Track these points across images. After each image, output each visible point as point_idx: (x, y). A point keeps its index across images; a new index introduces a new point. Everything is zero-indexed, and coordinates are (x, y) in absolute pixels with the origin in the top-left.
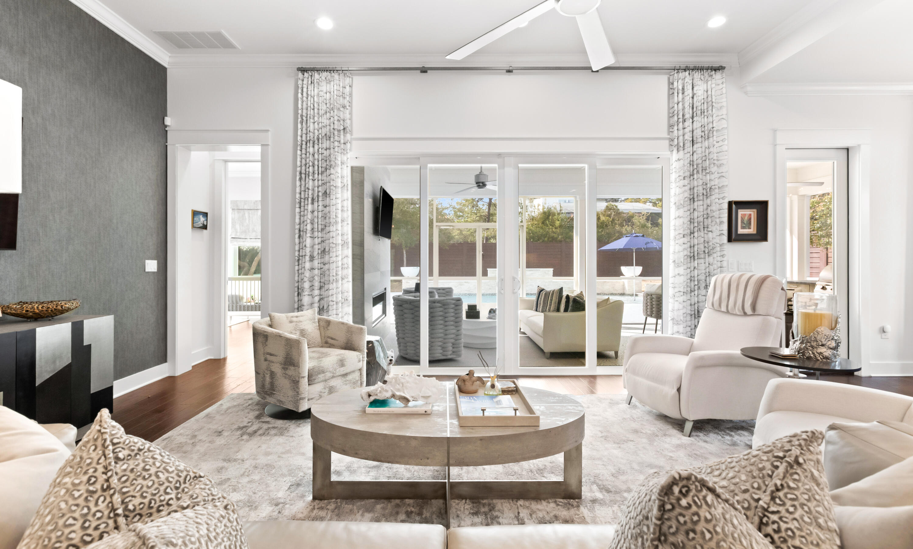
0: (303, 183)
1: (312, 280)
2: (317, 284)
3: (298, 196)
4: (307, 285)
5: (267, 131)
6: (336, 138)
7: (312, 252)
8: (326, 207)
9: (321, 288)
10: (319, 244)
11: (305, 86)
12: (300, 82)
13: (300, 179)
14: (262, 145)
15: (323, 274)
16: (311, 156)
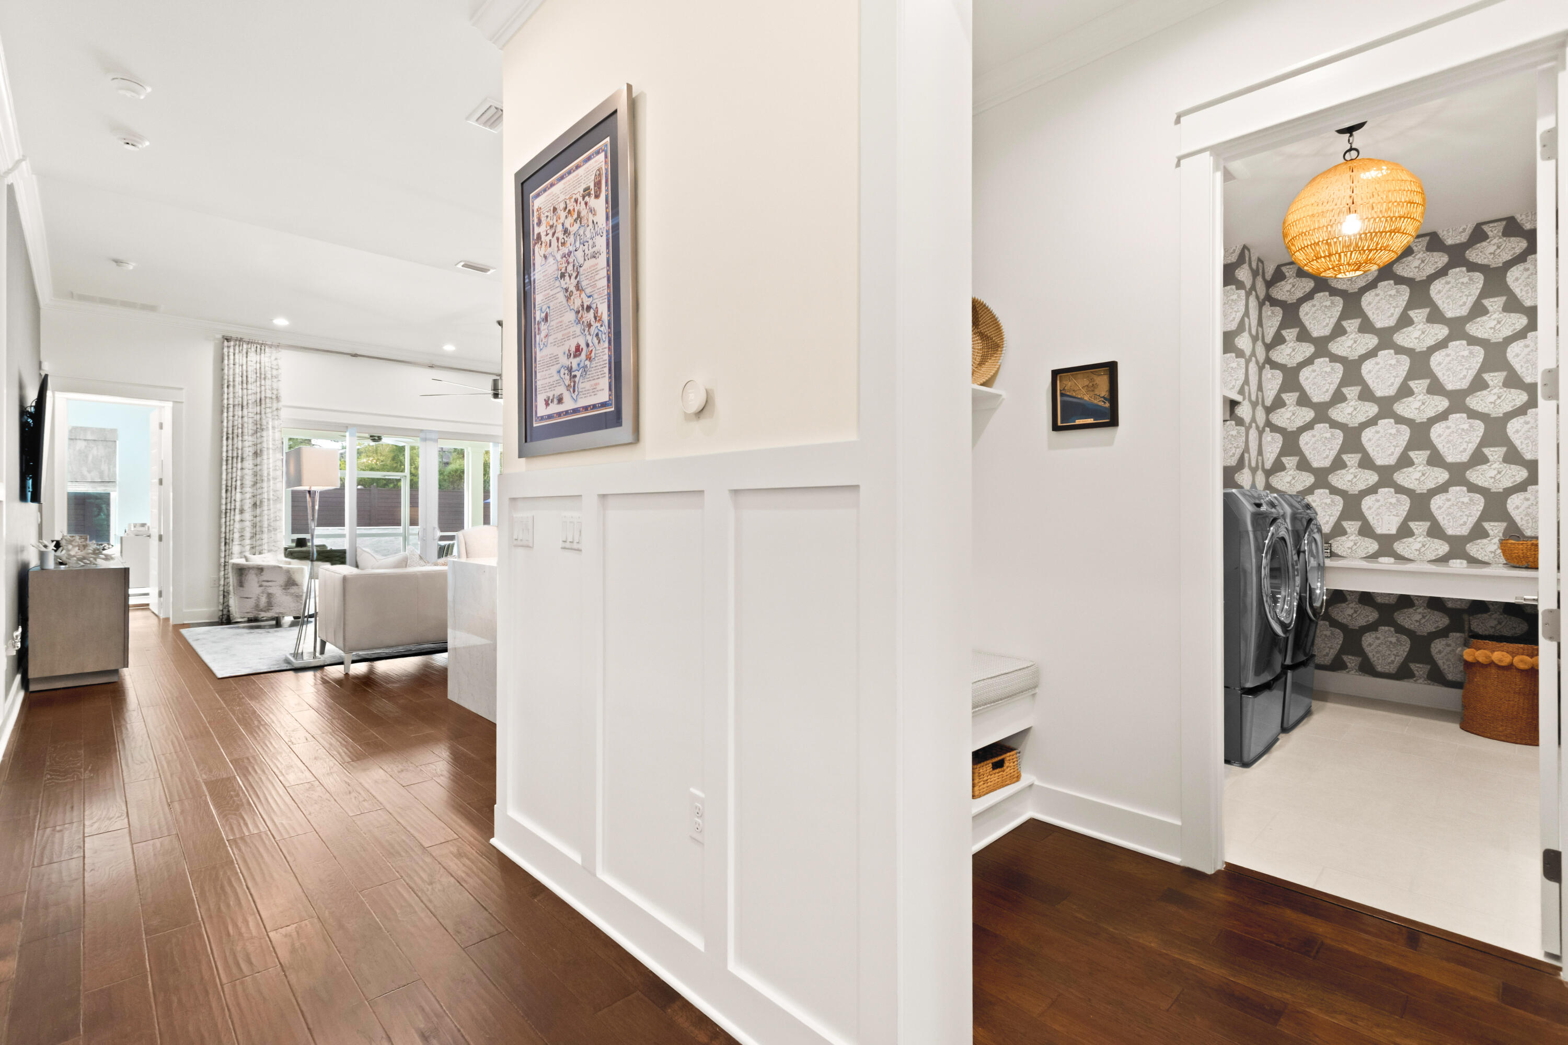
0: (230, 441)
1: (242, 530)
2: (248, 534)
3: (224, 454)
4: (236, 536)
5: (181, 389)
6: (268, 405)
7: (242, 506)
8: (256, 465)
9: (252, 537)
10: (250, 498)
11: (231, 354)
12: (226, 350)
13: (227, 439)
14: (174, 402)
15: (254, 526)
16: (240, 419)
